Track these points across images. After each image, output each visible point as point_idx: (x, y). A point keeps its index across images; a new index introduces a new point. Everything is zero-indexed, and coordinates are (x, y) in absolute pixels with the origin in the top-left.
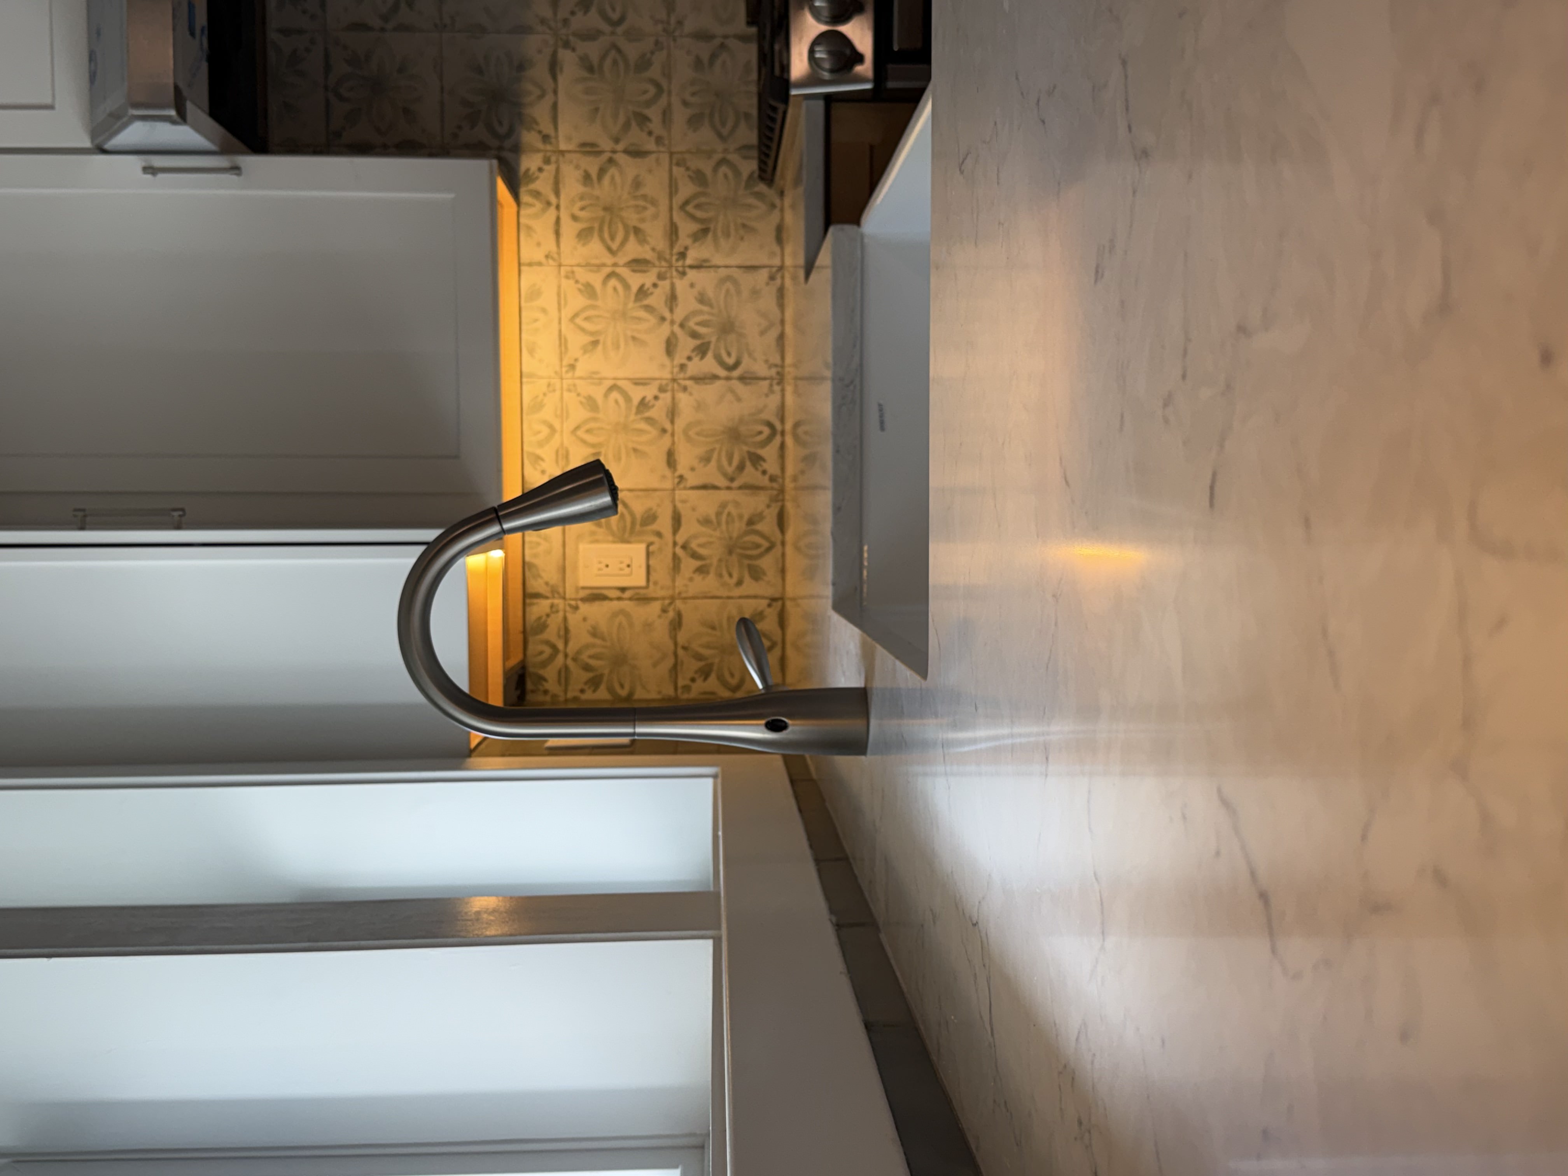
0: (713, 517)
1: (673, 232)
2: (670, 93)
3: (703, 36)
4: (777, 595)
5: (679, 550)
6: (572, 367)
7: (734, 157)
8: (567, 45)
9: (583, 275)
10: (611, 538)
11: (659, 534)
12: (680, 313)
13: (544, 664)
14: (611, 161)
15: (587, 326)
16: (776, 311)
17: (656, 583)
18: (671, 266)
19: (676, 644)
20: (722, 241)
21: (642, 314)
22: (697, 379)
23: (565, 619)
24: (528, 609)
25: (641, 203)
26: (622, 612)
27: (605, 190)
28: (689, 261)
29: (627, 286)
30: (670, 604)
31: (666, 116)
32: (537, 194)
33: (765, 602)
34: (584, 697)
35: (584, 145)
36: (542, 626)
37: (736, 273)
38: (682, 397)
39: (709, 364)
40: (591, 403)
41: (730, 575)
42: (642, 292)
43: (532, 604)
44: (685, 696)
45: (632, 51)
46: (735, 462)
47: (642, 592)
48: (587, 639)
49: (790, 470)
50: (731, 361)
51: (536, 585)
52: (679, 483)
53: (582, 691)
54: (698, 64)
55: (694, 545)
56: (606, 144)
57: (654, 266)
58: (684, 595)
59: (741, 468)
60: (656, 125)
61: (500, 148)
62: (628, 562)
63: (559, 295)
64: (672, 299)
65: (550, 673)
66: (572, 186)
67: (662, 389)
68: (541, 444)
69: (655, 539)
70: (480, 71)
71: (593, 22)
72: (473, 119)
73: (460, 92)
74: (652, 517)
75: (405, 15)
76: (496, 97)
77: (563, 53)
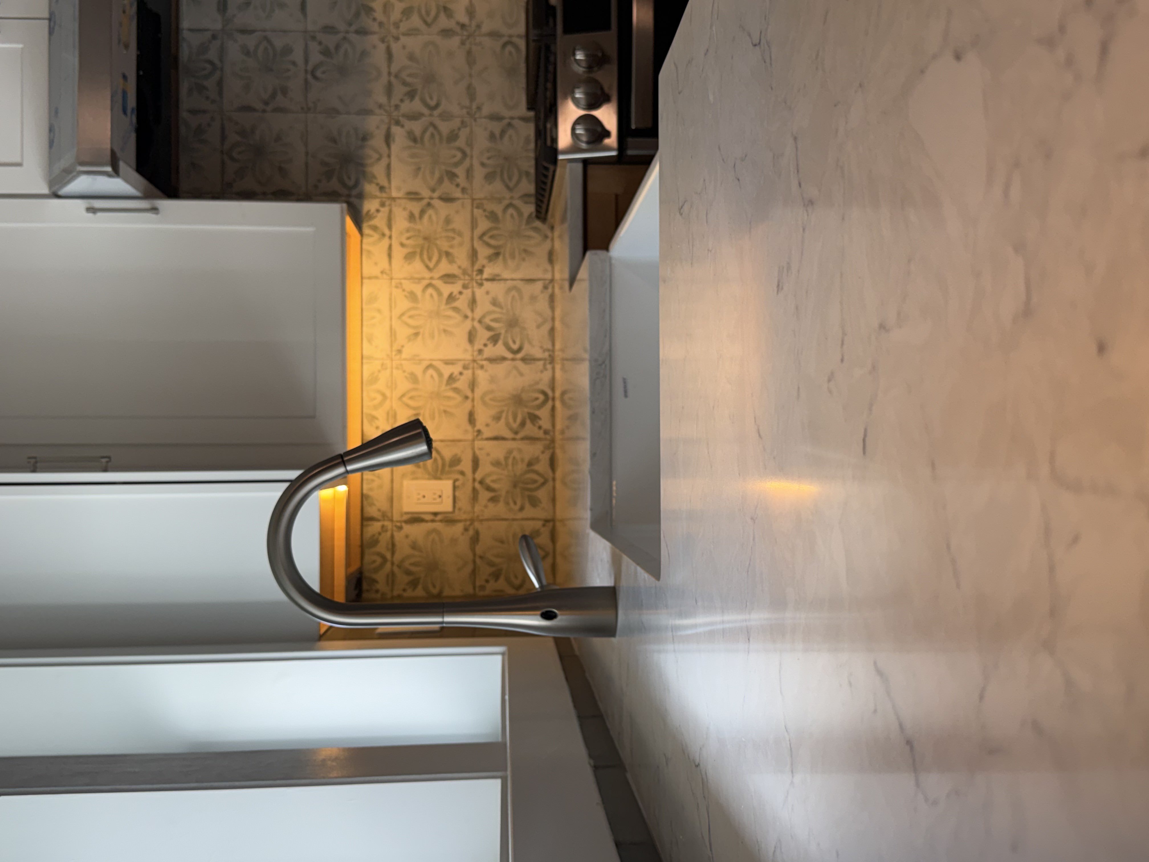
0: (503, 462)
1: (474, 255)
2: (472, 157)
3: (495, 117)
4: (549, 517)
5: (477, 485)
6: (399, 351)
7: (517, 202)
8: (398, 123)
9: (408, 286)
10: (427, 476)
11: (462, 473)
12: (478, 313)
13: (377, 570)
14: (429, 205)
15: (411, 322)
16: (548, 312)
17: (460, 509)
18: (472, 279)
19: (474, 555)
20: (510, 262)
21: (451, 313)
22: (492, 360)
23: (392, 537)
24: (365, 530)
25: (451, 234)
26: (434, 530)
27: (424, 225)
28: (485, 275)
29: (440, 294)
30: (471, 524)
31: (469, 173)
32: (375, 228)
33: (540, 523)
34: (405, 594)
35: (409, 193)
36: (374, 542)
37: (520, 284)
38: (479, 373)
39: (500, 350)
40: (413, 378)
41: (515, 503)
42: (451, 298)
43: (367, 526)
44: (481, 593)
45: (445, 128)
46: (519, 420)
47: (450, 515)
48: (408, 551)
49: (559, 426)
50: (515, 347)
51: (372, 511)
52: (477, 435)
53: (404, 590)
54: (492, 137)
55: (488, 481)
56: (425, 193)
57: (460, 279)
58: (481, 518)
59: (523, 424)
60: (461, 180)
61: (349, 196)
62: (439, 493)
63: (390, 299)
64: (473, 302)
65: (380, 577)
66: (401, 222)
67: (465, 367)
68: (376, 408)
69: (460, 477)
70: (334, 141)
71: (417, 105)
72: (329, 175)
73: (320, 155)
74: (456, 461)
75: (280, 101)
76: (346, 160)
77: (394, 129)
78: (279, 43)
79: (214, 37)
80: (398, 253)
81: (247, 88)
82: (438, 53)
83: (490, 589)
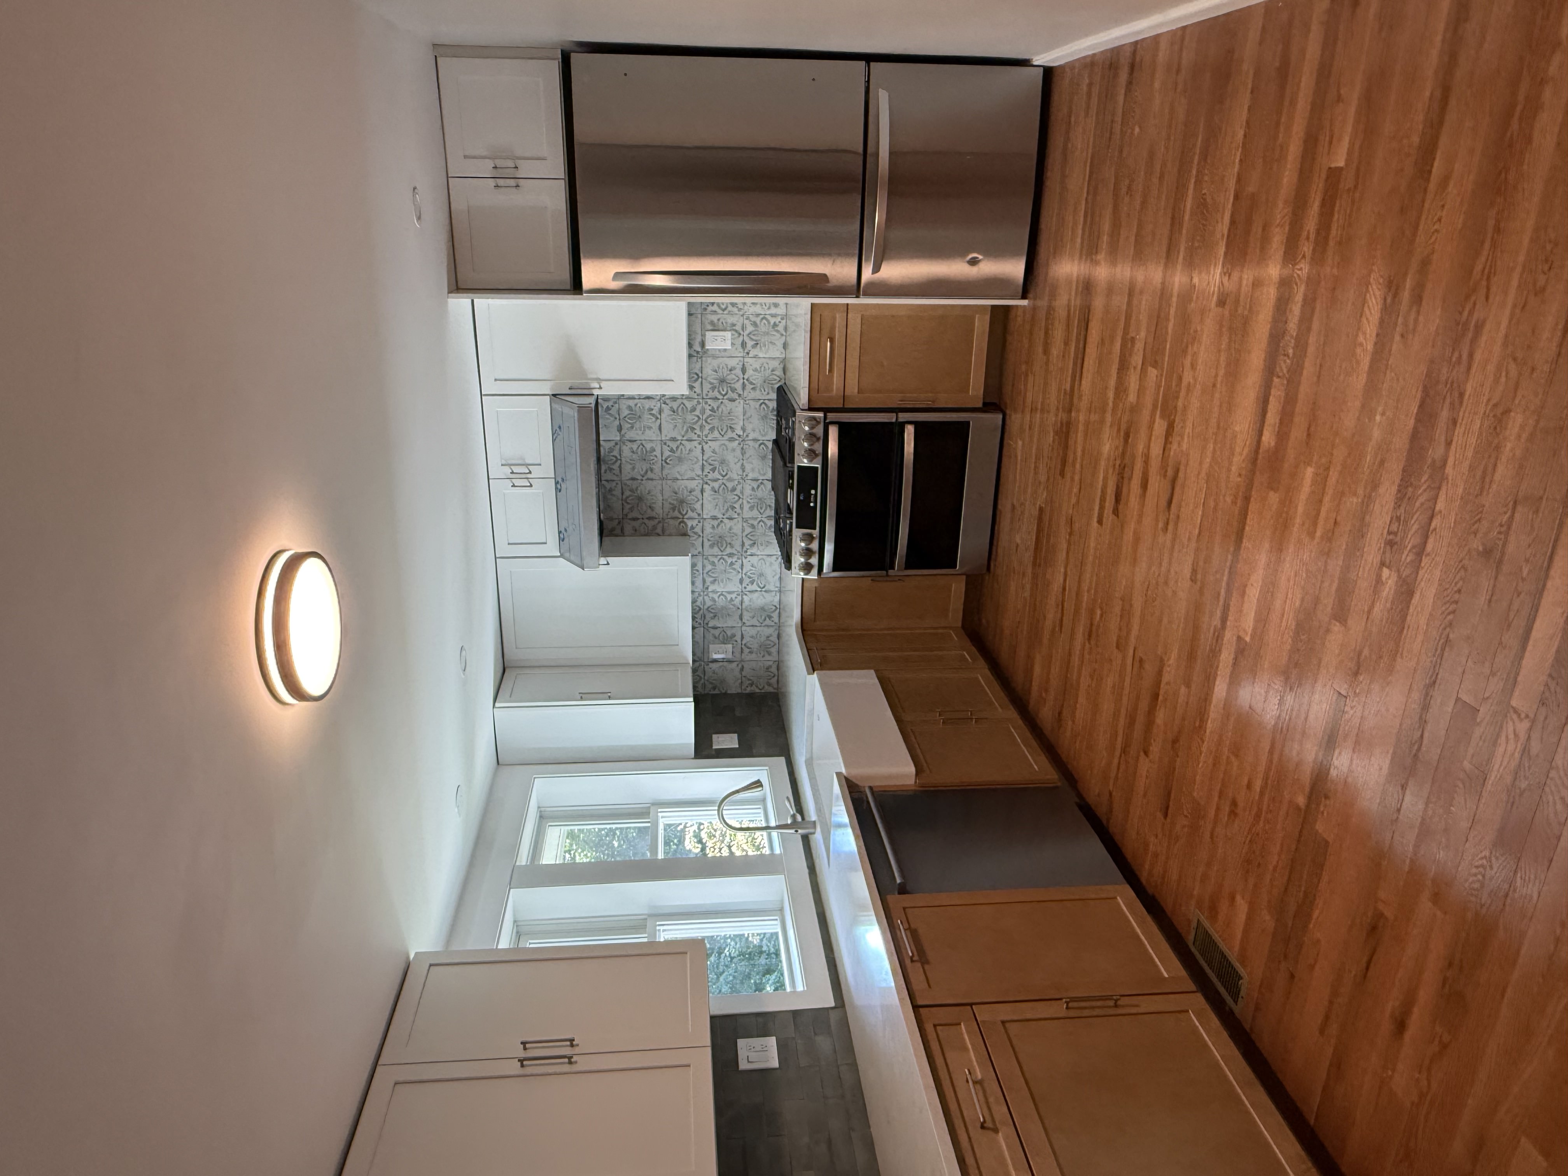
0: (755, 636)
1: (743, 544)
2: (743, 499)
3: (755, 480)
4: (776, 660)
5: (743, 646)
6: (707, 588)
7: (765, 520)
8: (707, 483)
9: (711, 559)
10: (720, 643)
11: (736, 641)
12: (745, 571)
14: (721, 521)
15: (713, 575)
16: (778, 570)
17: (735, 657)
18: (742, 555)
19: (742, 676)
20: (760, 545)
21: (732, 571)
22: (750, 592)
23: (704, 669)
25: (732, 535)
26: (723, 666)
27: (719, 531)
28: (748, 553)
30: (740, 663)
31: (741, 506)
32: (695, 533)
33: (772, 663)
34: (711, 693)
35: (712, 516)
36: (696, 671)
37: (764, 557)
38: (744, 596)
39: (754, 587)
40: (713, 600)
41: (761, 654)
42: (732, 564)
44: (744, 692)
45: (730, 485)
46: (763, 618)
47: (731, 660)
48: (711, 675)
50: (762, 586)
52: (743, 625)
53: (710, 691)
54: (753, 489)
55: (748, 644)
56: (720, 516)
57: (736, 555)
58: (745, 660)
59: (765, 620)
60: (738, 510)
61: (683, 518)
62: (726, 650)
63: (703, 565)
64: (742, 566)
65: (699, 686)
67: (738, 595)
68: (696, 613)
69: (735, 643)
70: (676, 493)
71: (716, 475)
72: (674, 509)
73: (669, 500)
74: (734, 636)
75: (650, 475)
76: (682, 502)
77: (705, 486)
78: (648, 446)
79: (616, 444)
80: (707, 544)
81: (633, 468)
82: (727, 450)
83: (749, 690)
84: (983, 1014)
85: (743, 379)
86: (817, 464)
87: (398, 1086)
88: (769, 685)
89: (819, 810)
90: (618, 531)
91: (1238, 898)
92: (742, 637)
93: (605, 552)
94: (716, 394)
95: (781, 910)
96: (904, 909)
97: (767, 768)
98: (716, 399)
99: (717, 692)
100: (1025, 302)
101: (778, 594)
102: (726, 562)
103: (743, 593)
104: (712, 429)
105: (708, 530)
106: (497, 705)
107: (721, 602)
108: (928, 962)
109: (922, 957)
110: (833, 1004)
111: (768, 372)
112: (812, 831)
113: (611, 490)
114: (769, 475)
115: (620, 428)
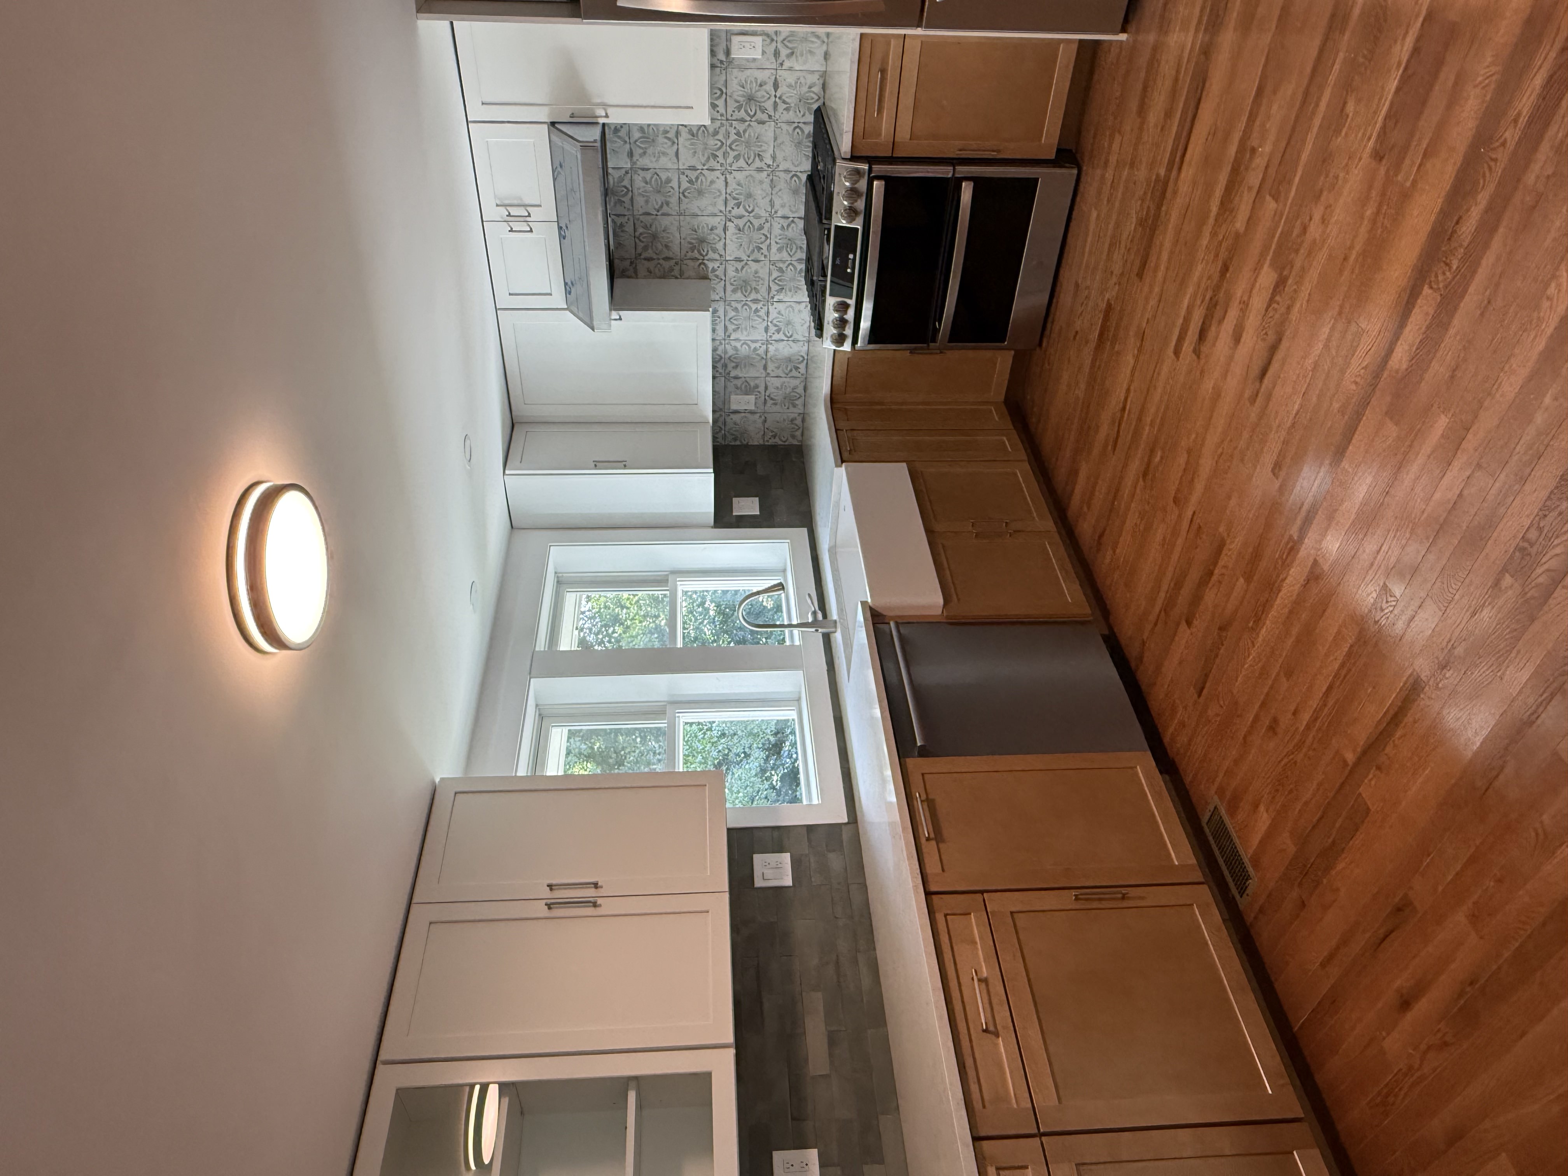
0: (779, 388)
1: (769, 290)
2: (771, 239)
3: (785, 217)
4: (802, 413)
5: (767, 398)
6: (729, 336)
7: (795, 263)
8: (730, 220)
9: (734, 304)
10: (742, 393)
11: (760, 392)
12: (771, 318)
13: (717, 433)
14: (746, 264)
15: (735, 323)
16: (807, 318)
17: (758, 408)
18: (768, 301)
19: (765, 428)
20: (788, 293)
21: (756, 318)
22: (777, 341)
23: (725, 419)
25: (757, 279)
26: (745, 417)
27: (743, 275)
28: (775, 300)
30: (763, 414)
31: (769, 247)
32: (717, 276)
33: (796, 415)
35: (736, 258)
36: (716, 421)
37: (793, 304)
38: (770, 346)
39: (781, 336)
40: (736, 348)
41: (785, 406)
42: (756, 310)
44: (767, 443)
45: (756, 223)
46: (789, 369)
47: (753, 411)
48: (732, 426)
49: (809, 372)
50: (789, 335)
52: (767, 375)
54: (783, 228)
55: (772, 396)
56: (745, 258)
57: (761, 301)
58: (768, 412)
59: (791, 371)
60: (765, 251)
61: (703, 260)
62: (748, 402)
63: (725, 311)
64: (768, 313)
67: (763, 344)
68: (717, 363)
69: (758, 394)
70: (695, 231)
71: (741, 211)
72: (692, 249)
73: (689, 239)
74: (757, 386)
75: (665, 209)
76: (702, 241)
77: (729, 224)
78: (664, 176)
79: (627, 173)
80: (729, 288)
81: (647, 202)
82: (754, 181)
83: (772, 442)
84: (995, 902)
85: (775, 96)
86: (858, 225)
87: (432, 925)
88: (793, 437)
89: (841, 610)
90: (631, 272)
91: (1262, 808)
92: (766, 388)
93: (618, 301)
94: (742, 114)
95: (799, 700)
96: (923, 774)
97: (788, 541)
98: (743, 120)
99: (738, 443)
100: (1123, 37)
101: (806, 344)
102: (750, 308)
103: (768, 342)
104: (737, 158)
105: (731, 273)
106: (507, 472)
107: (744, 350)
108: (943, 841)
109: (938, 836)
110: (846, 820)
111: (805, 89)
112: (833, 630)
113: (622, 225)
114: (802, 213)
115: (631, 154)
